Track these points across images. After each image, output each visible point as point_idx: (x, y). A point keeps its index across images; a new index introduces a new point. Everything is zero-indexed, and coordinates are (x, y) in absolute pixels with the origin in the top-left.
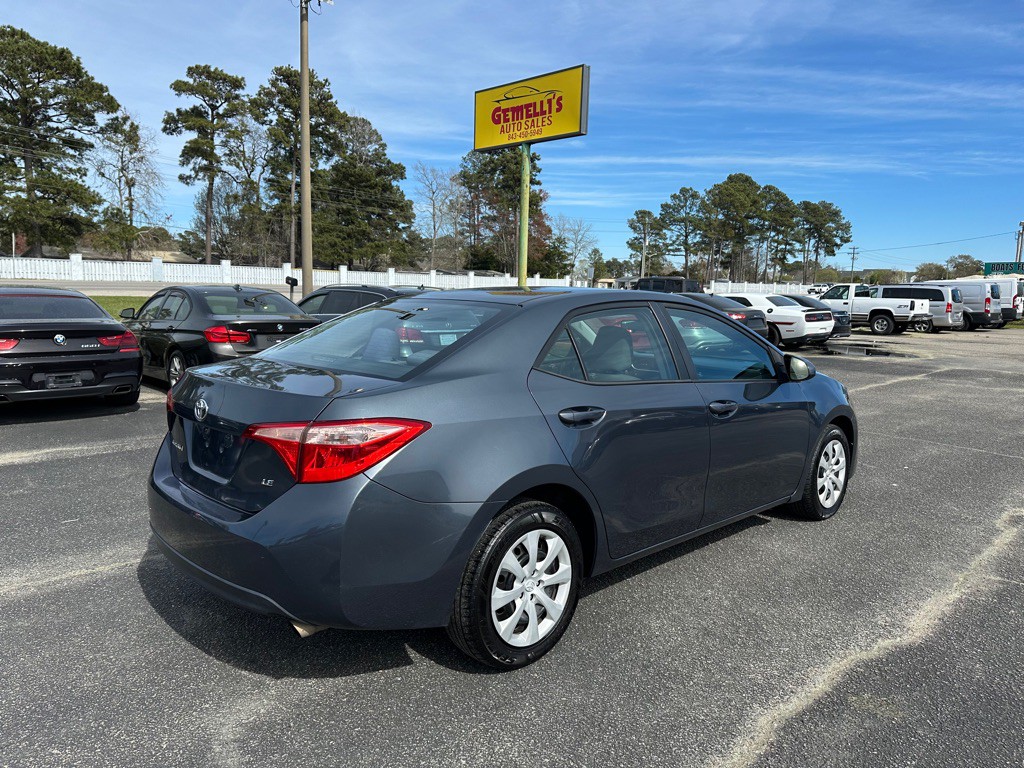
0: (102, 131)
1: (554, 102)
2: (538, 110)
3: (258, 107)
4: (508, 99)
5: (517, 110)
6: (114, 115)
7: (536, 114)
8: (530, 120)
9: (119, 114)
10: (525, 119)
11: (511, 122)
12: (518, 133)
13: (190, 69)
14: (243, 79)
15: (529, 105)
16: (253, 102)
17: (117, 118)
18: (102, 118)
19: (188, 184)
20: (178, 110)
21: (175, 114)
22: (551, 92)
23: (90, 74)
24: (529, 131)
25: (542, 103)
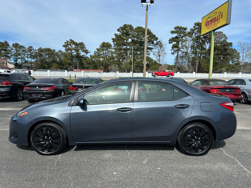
0: (155, 45)
1: (221, 15)
2: (216, 19)
3: (190, 34)
4: (209, 18)
5: (211, 21)
6: (157, 41)
7: (216, 21)
8: (214, 23)
9: (158, 40)
10: (213, 23)
11: (210, 25)
12: (211, 28)
13: (175, 28)
14: (187, 27)
15: (214, 18)
16: (189, 33)
17: (158, 42)
18: (155, 42)
19: (173, 54)
20: (172, 37)
21: (171, 38)
22: (220, 12)
23: (153, 33)
24: (214, 26)
25: (217, 16)
